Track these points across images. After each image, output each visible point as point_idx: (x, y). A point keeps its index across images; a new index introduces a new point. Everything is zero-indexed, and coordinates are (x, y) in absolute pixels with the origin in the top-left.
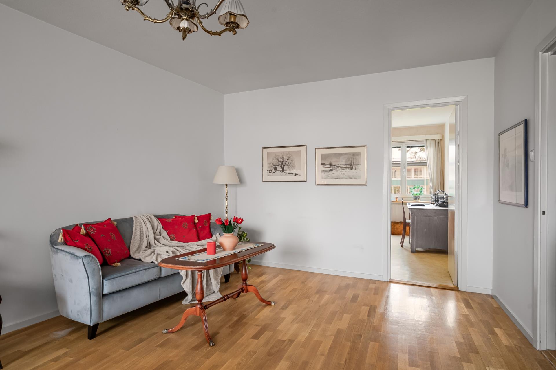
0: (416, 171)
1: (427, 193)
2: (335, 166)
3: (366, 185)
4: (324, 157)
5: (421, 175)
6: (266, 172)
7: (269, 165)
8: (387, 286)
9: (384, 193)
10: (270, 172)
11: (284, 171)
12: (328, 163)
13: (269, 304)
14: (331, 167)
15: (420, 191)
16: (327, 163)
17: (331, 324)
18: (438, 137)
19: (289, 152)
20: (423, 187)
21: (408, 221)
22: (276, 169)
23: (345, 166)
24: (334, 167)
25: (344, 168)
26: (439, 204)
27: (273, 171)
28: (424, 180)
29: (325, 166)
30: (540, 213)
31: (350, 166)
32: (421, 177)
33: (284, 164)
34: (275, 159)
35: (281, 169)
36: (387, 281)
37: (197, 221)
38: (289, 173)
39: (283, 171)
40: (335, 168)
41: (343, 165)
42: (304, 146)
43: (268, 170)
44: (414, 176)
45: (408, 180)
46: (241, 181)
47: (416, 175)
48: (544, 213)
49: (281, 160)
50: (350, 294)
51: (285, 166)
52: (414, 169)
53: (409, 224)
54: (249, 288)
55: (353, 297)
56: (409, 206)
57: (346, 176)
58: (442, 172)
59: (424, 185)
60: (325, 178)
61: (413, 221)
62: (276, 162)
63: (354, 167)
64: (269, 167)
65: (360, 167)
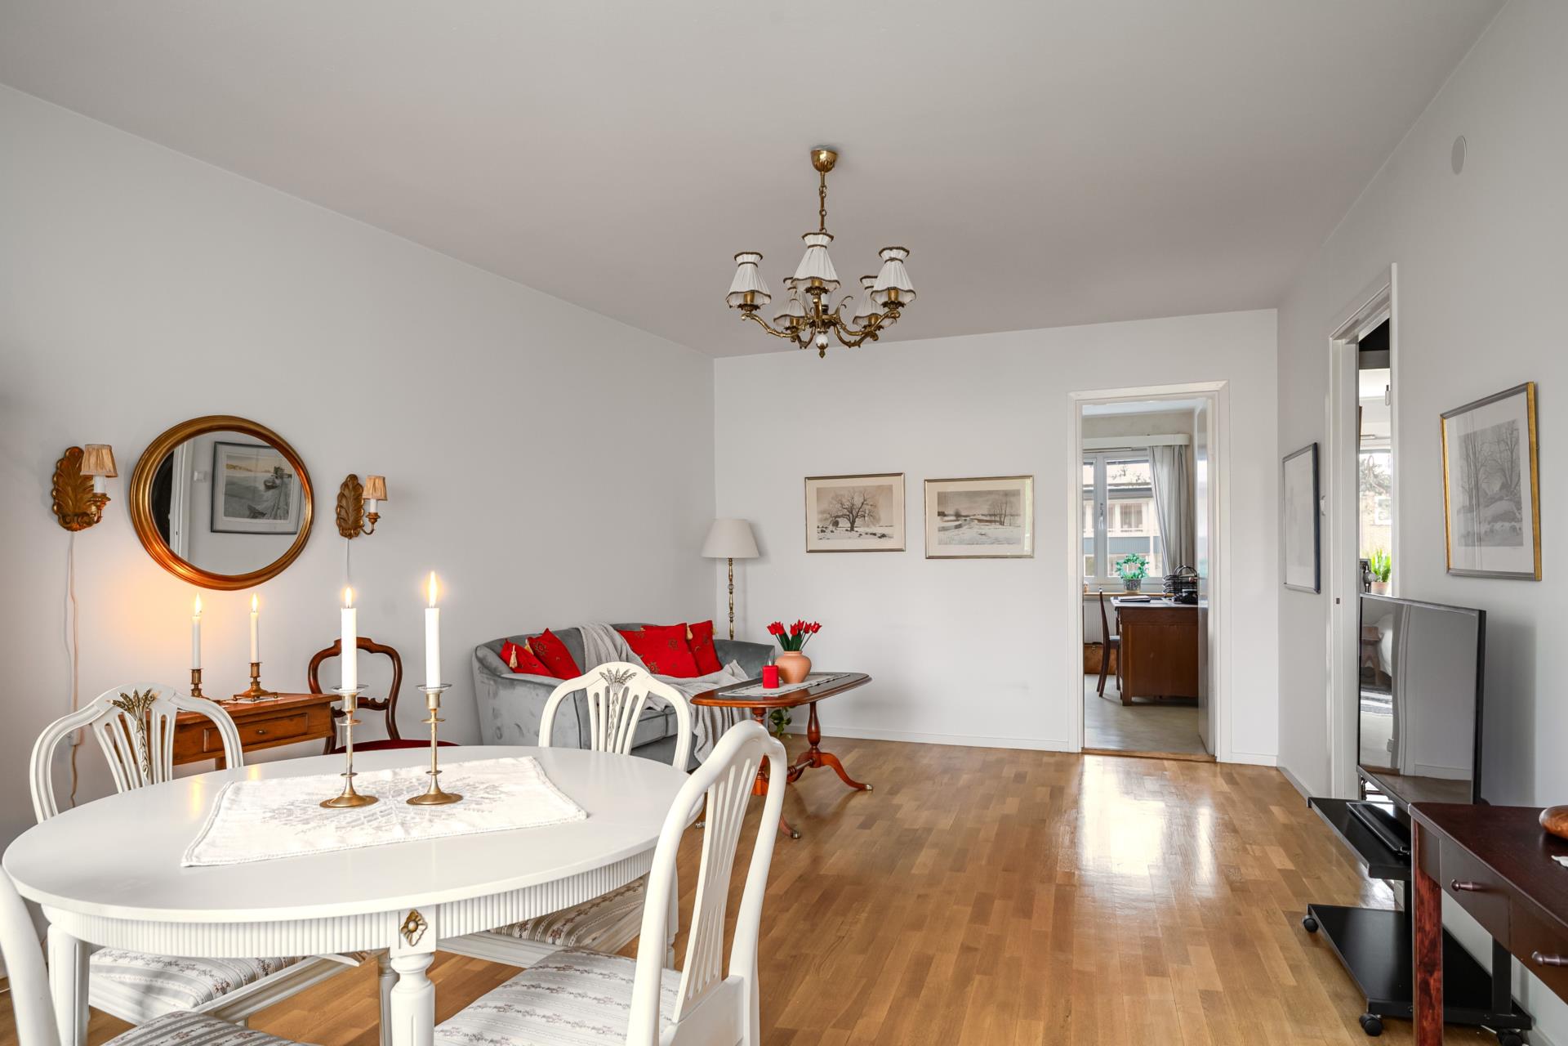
0: (1126, 512)
1: (1156, 570)
2: (968, 518)
3: (1032, 557)
4: (942, 498)
5: (1141, 523)
6: (814, 532)
7: (820, 516)
8: (1078, 760)
9: (1069, 574)
10: (824, 532)
11: (856, 529)
12: (952, 512)
13: (861, 788)
14: (958, 520)
15: (1140, 568)
16: (950, 511)
17: (988, 809)
18: (1180, 440)
19: (865, 488)
20: (1147, 557)
21: (1114, 637)
22: (836, 524)
23: (988, 518)
24: (965, 520)
25: (987, 521)
26: (1181, 596)
27: (831, 528)
28: (1148, 538)
29: (946, 518)
30: (1333, 601)
31: (997, 517)
32: (1142, 531)
33: (854, 513)
34: (834, 502)
35: (849, 525)
36: (1076, 751)
37: (690, 636)
38: (867, 534)
39: (852, 529)
40: (967, 522)
41: (983, 515)
42: (900, 474)
43: (818, 527)
44: (1122, 527)
45: (1110, 538)
46: (761, 553)
47: (1125, 523)
48: (1338, 601)
49: (847, 504)
50: (1009, 772)
51: (857, 517)
52: (1121, 508)
53: (1116, 642)
54: (823, 758)
55: (1015, 776)
56: (1116, 603)
57: (990, 538)
58: (1189, 523)
59: (1148, 551)
60: (946, 544)
61: (1124, 635)
62: (836, 509)
63: (1007, 521)
64: (821, 520)
65: (1019, 521)
